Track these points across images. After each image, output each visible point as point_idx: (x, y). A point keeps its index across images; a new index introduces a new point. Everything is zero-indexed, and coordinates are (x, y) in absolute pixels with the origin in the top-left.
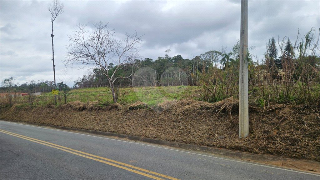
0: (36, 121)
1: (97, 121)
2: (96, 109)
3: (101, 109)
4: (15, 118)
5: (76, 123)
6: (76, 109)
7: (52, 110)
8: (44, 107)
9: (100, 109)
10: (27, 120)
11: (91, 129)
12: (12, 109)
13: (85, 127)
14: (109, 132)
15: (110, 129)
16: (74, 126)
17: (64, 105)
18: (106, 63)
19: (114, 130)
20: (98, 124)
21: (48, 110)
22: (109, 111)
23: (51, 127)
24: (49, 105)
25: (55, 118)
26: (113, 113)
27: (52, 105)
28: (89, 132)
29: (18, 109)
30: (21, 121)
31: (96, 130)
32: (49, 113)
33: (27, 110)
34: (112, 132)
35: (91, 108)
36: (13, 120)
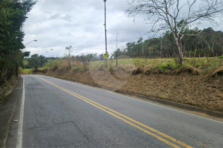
0: (90, 82)
1: (159, 87)
2: (156, 73)
3: (163, 73)
4: (74, 79)
5: (132, 87)
6: (129, 72)
7: (104, 72)
8: (96, 70)
9: (160, 73)
10: (82, 80)
11: (154, 97)
12: (71, 71)
13: (145, 92)
14: (186, 104)
15: (186, 100)
16: (130, 91)
17: (115, 68)
18: (178, 11)
19: (193, 102)
20: (161, 90)
21: (99, 72)
22: (177, 75)
23: (104, 89)
24: (101, 67)
25: (107, 80)
26: (184, 79)
27: (104, 68)
28: (152, 100)
29: (76, 71)
30: (78, 81)
31: (161, 98)
32: (101, 75)
33: (82, 72)
34: (191, 104)
35: (148, 71)
36: (72, 80)
